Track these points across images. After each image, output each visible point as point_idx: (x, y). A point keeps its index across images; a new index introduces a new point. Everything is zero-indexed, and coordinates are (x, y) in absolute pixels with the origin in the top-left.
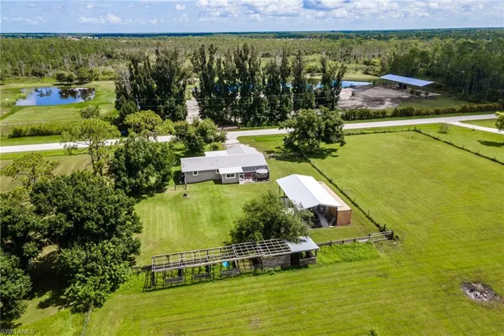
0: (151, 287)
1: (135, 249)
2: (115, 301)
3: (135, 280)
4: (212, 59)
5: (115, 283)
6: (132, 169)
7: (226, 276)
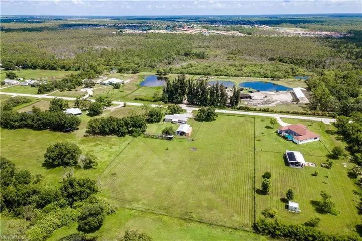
0: (144, 137)
1: (145, 131)
2: (139, 137)
3: (143, 135)
4: (192, 83)
5: (139, 135)
6: (152, 116)
7: (157, 138)
